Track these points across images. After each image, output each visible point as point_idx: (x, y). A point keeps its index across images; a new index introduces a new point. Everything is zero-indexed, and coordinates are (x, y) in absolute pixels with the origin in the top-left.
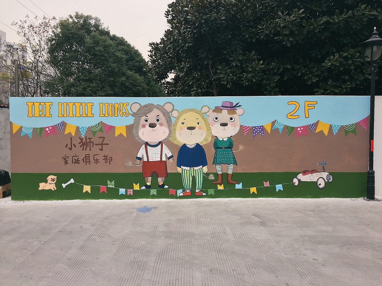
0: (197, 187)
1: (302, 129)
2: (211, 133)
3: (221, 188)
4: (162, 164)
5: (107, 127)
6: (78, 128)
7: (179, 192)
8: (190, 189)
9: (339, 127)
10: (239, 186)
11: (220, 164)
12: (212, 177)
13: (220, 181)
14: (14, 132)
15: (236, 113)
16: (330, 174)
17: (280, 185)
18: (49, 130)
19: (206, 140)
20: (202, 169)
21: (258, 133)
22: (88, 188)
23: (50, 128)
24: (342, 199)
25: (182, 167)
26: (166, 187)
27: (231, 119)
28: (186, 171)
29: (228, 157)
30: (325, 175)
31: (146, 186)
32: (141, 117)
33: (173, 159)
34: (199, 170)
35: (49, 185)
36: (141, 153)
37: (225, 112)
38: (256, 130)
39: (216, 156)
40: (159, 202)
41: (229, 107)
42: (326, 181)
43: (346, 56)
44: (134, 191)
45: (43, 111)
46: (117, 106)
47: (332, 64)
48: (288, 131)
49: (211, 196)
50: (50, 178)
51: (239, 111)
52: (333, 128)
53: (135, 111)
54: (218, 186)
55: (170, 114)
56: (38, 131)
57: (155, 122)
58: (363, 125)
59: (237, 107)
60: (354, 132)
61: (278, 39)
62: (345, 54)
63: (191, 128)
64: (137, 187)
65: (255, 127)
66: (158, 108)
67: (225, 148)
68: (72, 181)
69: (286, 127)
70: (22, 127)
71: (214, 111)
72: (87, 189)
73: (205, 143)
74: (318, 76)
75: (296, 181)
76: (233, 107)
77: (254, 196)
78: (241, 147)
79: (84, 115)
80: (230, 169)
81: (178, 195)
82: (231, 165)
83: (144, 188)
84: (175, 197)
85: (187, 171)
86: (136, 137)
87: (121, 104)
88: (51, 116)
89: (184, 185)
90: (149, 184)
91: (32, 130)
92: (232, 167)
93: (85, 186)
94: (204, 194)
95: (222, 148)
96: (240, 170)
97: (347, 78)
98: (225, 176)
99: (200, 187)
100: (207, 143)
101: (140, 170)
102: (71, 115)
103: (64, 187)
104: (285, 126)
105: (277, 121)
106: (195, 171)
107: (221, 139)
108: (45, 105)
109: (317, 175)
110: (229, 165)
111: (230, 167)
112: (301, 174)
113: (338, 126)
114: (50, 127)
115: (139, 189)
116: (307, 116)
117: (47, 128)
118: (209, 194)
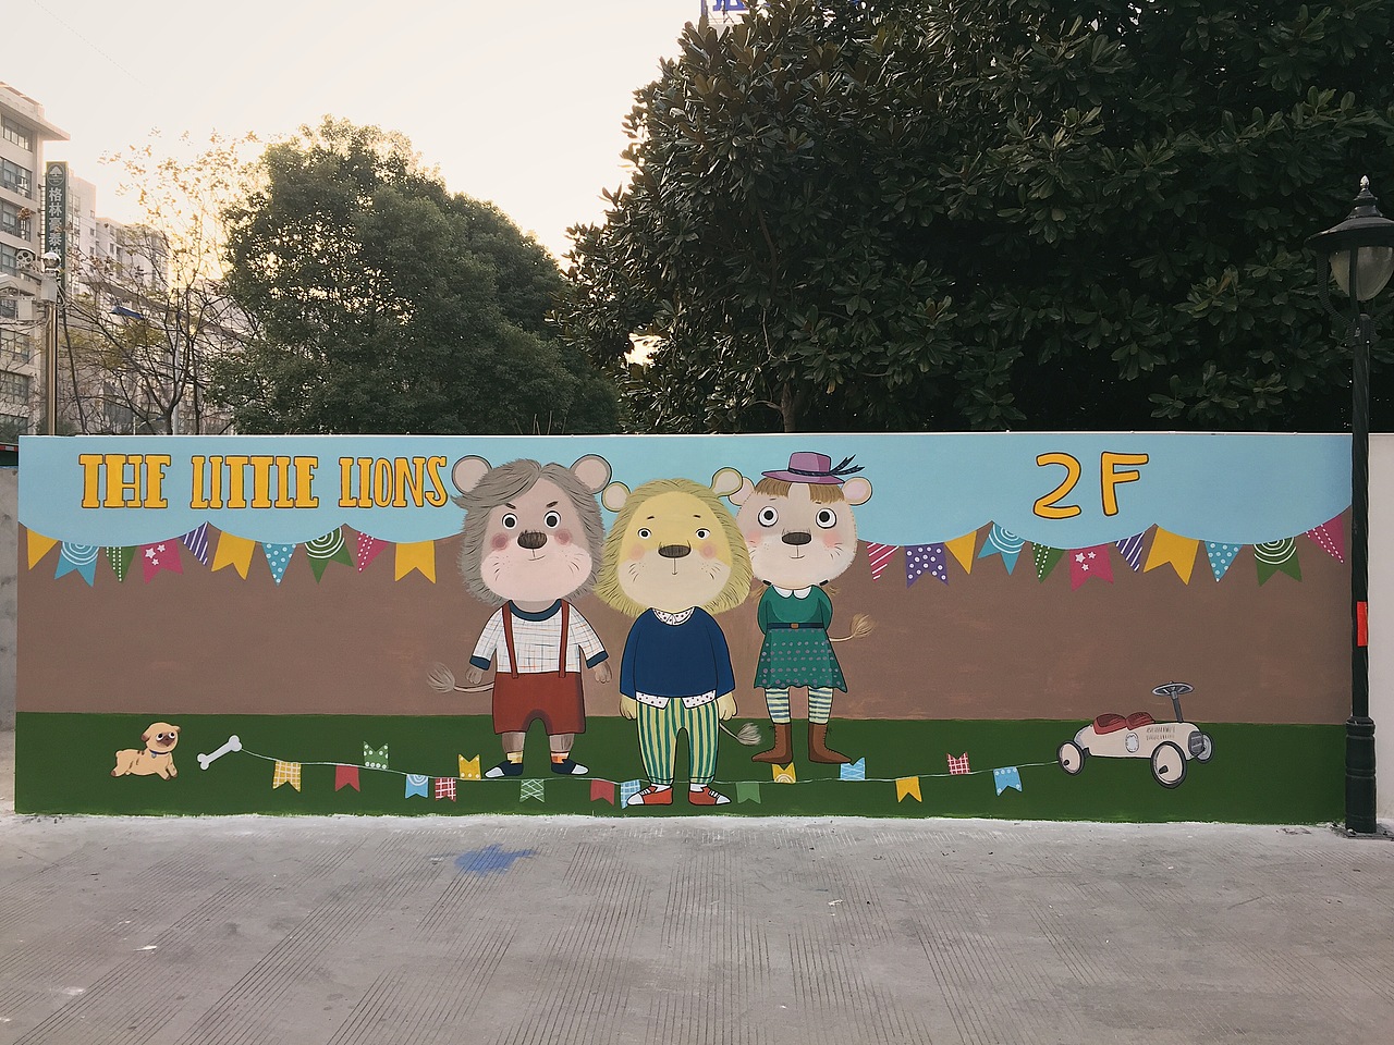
0: (695, 774)
1: (1092, 555)
2: (749, 571)
3: (784, 776)
4: (563, 685)
5: (367, 544)
6: (259, 549)
7: (627, 791)
8: (668, 780)
9: (1232, 552)
10: (853, 772)
11: (783, 685)
12: (750, 736)
13: (781, 751)
14: (32, 563)
15: (841, 496)
16: (1204, 729)
17: (1009, 770)
18: (158, 555)
19: (728, 594)
20: (713, 705)
21: (923, 569)
22: (291, 773)
23: (162, 548)
24: (1249, 826)
25: (639, 695)
26: (579, 770)
27: (824, 517)
28: (653, 710)
29: (811, 659)
30: (1182, 732)
31: (507, 766)
32: (492, 507)
33: (607, 667)
34: (703, 708)
35: (149, 760)
36: (490, 641)
37: (800, 490)
38: (917, 559)
39: (769, 655)
40: (549, 830)
41: (817, 474)
42: (1188, 756)
43: (1266, 279)
44: (460, 785)
45: (137, 486)
46: (402, 467)
47: (1212, 309)
48: (1040, 563)
49: (750, 809)
50: (155, 731)
51: (852, 487)
52: (1210, 555)
53: (468, 489)
54: (776, 768)
55: (598, 497)
56: (117, 558)
57: (543, 527)
58: (1327, 543)
59: (846, 472)
60: (1292, 568)
61: (1010, 217)
62: (1260, 273)
63: (673, 552)
64: (470, 770)
65: (914, 549)
66: (551, 477)
67: (801, 626)
68: (234, 744)
69: (1030, 549)
70: (59, 544)
71: (759, 488)
72: (288, 775)
73: (728, 608)
74: (1163, 350)
75: (1070, 755)
76: (830, 473)
77: (910, 808)
78: (861, 624)
79: (283, 502)
80: (821, 707)
81: (624, 801)
82: (821, 692)
83: (496, 772)
84: (613, 808)
85: (657, 711)
86: (473, 584)
87: (419, 462)
88: (163, 504)
89: (648, 763)
90: (514, 758)
91: (95, 556)
92: (826, 698)
93: (280, 764)
94: (722, 800)
95: (789, 626)
96: (857, 711)
97: (1268, 357)
98: (801, 729)
99: (706, 774)
100: (733, 606)
101: (485, 707)
102: (237, 501)
103: (204, 766)
104: (1028, 545)
105: (998, 528)
106: (686, 711)
107: (786, 594)
108: (144, 466)
109: (1154, 734)
110: (815, 689)
111: (819, 697)
112: (1091, 729)
113: (1231, 547)
114: (161, 544)
115: (478, 777)
116: (1111, 509)
117: (149, 547)
118: (741, 799)
